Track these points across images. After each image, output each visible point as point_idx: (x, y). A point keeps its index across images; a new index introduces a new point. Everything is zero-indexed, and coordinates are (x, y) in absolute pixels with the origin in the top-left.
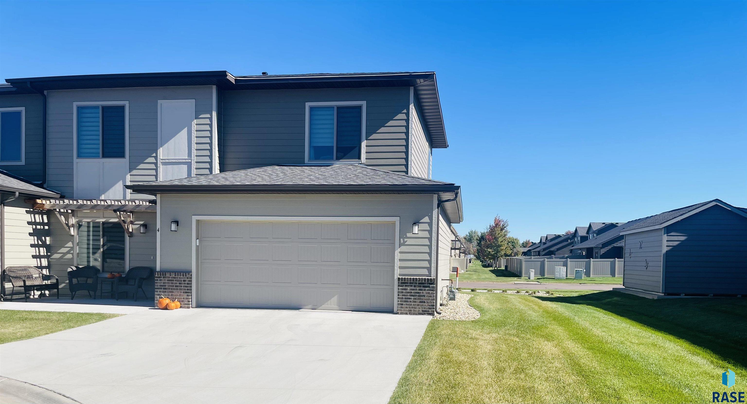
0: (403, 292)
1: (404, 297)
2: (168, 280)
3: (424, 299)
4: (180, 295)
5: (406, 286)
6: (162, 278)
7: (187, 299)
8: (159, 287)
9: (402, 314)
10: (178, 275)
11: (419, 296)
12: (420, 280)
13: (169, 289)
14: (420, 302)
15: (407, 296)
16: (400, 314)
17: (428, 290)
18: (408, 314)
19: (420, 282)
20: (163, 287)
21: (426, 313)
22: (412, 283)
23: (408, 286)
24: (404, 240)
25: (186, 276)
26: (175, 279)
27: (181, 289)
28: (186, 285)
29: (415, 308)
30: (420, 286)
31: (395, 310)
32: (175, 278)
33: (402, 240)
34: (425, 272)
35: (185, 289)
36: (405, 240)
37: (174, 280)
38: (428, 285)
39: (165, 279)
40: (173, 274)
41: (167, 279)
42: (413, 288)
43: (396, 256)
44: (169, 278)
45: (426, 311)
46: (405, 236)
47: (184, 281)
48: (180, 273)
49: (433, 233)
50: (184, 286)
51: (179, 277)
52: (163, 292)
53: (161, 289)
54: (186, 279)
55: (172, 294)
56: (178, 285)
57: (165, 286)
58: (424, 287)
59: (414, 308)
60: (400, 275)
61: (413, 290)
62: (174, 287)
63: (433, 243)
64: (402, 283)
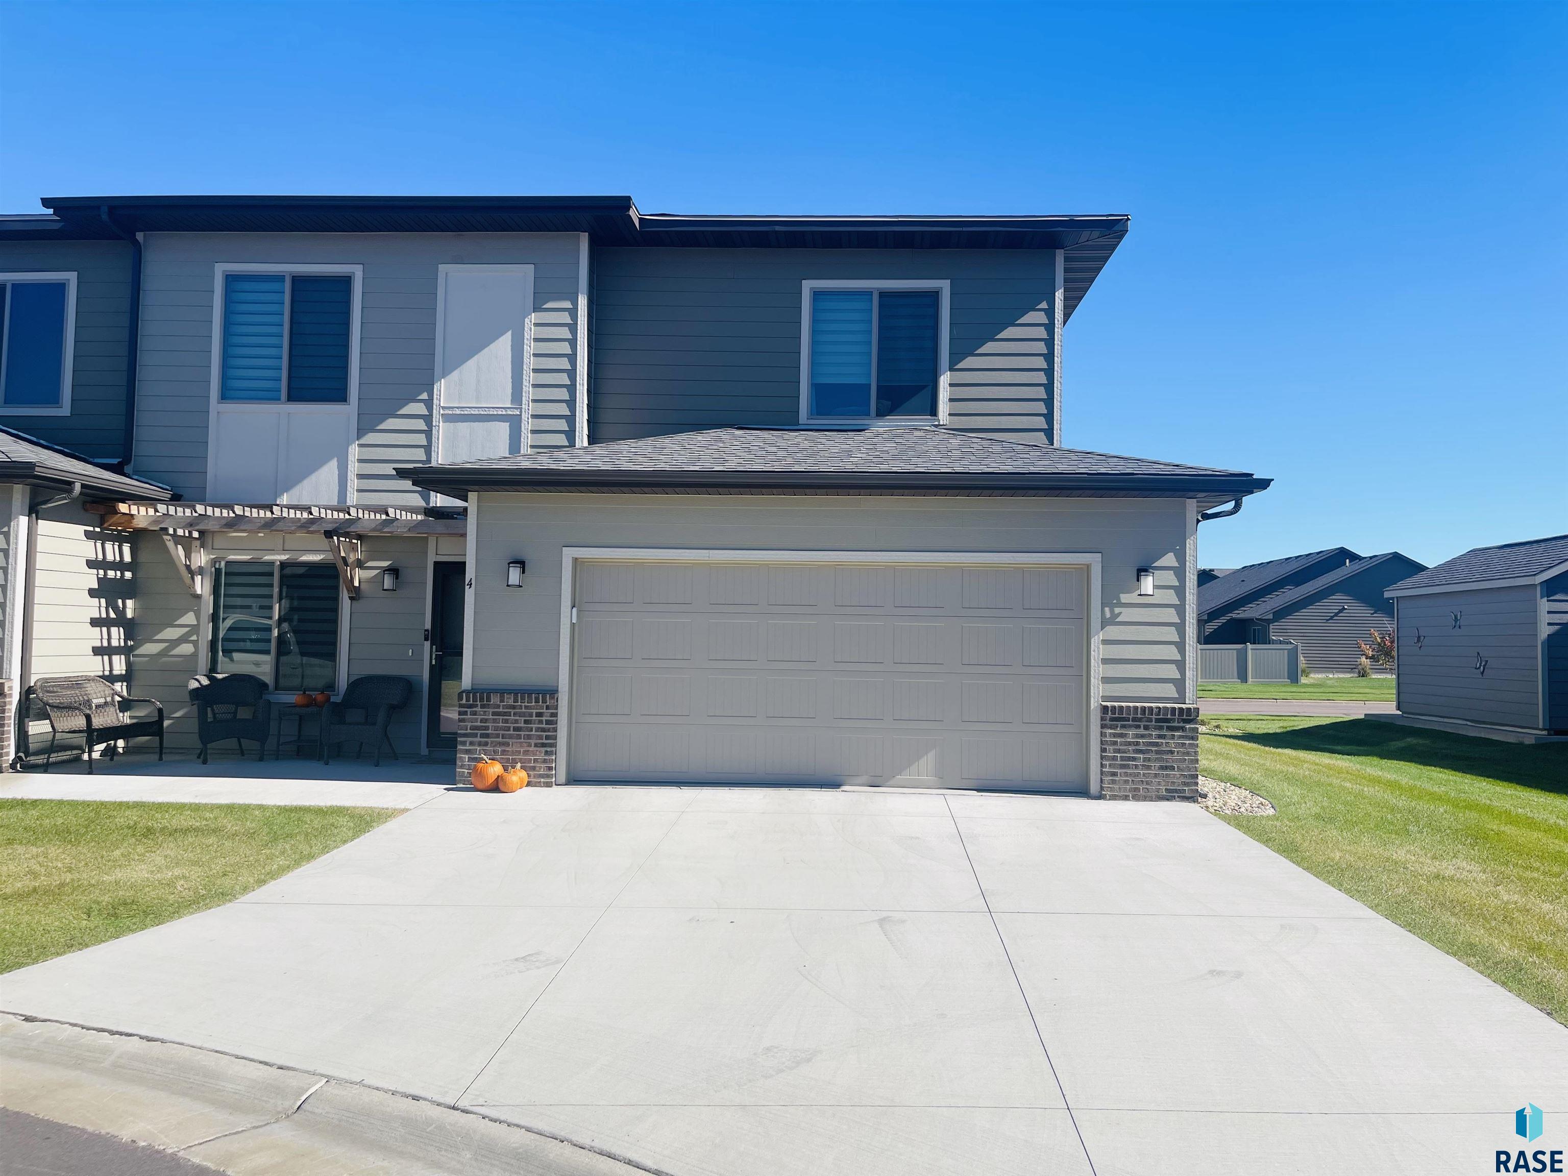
0: (1115, 743)
1: (1119, 755)
2: (494, 714)
3: (1171, 761)
4: (526, 753)
5: (1123, 727)
6: (478, 709)
7: (545, 761)
8: (469, 731)
9: (1116, 800)
10: (523, 699)
11: (1157, 752)
12: (1159, 711)
13: (497, 736)
14: (1162, 768)
15: (1126, 753)
16: (1109, 800)
17: (1180, 737)
18: (1129, 800)
19: (1161, 717)
20: (479, 732)
21: (1176, 795)
22: (1140, 720)
23: (1130, 726)
24: (1112, 611)
25: (544, 701)
26: (512, 711)
27: (529, 737)
28: (544, 726)
29: (1147, 783)
30: (1161, 728)
31: (1094, 788)
32: (514, 707)
33: (1107, 610)
34: (1170, 691)
35: (540, 737)
36: (1117, 610)
37: (510, 712)
38: (1181, 724)
39: (485, 711)
40: (510, 698)
41: (491, 710)
42: (1142, 731)
43: (1094, 651)
44: (498, 707)
45: (1176, 791)
46: (1115, 601)
47: (539, 715)
48: (530, 695)
49: (1187, 594)
50: (538, 730)
51: (526, 704)
52: (480, 744)
53: (475, 735)
54: (545, 711)
55: (504, 751)
56: (522, 725)
57: (487, 728)
58: (1170, 729)
59: (1145, 783)
60: (1105, 698)
61: (1142, 736)
62: (512, 732)
63: (1187, 618)
64: (1112, 719)
